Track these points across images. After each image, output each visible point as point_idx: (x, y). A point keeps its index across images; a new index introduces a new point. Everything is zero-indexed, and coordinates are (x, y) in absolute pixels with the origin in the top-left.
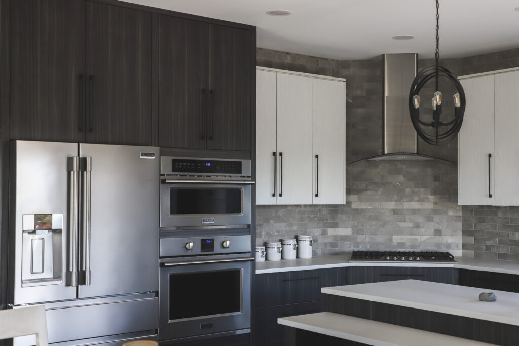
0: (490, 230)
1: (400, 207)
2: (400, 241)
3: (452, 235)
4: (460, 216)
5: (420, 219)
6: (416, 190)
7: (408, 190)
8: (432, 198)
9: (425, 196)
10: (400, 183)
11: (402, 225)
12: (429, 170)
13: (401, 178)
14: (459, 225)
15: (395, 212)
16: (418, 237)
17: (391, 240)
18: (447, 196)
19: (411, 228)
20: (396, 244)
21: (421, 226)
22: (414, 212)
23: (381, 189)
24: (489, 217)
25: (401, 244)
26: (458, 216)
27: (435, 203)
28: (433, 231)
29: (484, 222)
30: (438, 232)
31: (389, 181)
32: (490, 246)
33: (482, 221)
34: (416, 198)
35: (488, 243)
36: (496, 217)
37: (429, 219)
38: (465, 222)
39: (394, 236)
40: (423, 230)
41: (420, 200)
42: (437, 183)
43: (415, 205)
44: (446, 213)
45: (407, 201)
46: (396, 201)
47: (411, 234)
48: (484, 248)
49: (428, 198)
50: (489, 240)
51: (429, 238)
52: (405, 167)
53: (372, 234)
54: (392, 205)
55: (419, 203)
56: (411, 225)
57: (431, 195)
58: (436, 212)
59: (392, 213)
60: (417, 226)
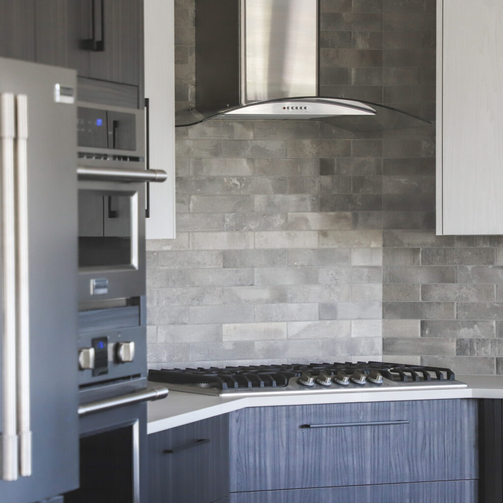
0: (474, 299)
1: (240, 246)
2: (238, 338)
3: (359, 319)
4: (376, 267)
5: (286, 278)
6: (279, 198)
7: (259, 200)
8: (314, 219)
9: (299, 214)
10: (240, 179)
11: (246, 293)
12: (307, 142)
13: (243, 167)
14: (377, 289)
15: (228, 259)
16: (282, 326)
17: (218, 336)
18: (349, 214)
19: (267, 302)
20: (229, 347)
21: (290, 296)
22: (275, 257)
23: (193, 197)
24: (470, 268)
25: (244, 347)
26: (373, 267)
27: (324, 234)
28: (315, 308)
29: (453, 281)
30: (328, 311)
31: (213, 174)
32: (471, 341)
33: (445, 277)
34: (279, 221)
35: (465, 333)
36: (491, 267)
37: (309, 277)
38: (391, 281)
39: (225, 326)
40: (293, 307)
41: (289, 227)
42: (327, 180)
43: (276, 239)
44: (347, 258)
45: (257, 230)
46: (231, 229)
47: (267, 319)
48: (453, 346)
49: (306, 220)
50: (470, 324)
51: (309, 326)
52: (251, 134)
53: (174, 324)
54: (220, 241)
55: (284, 233)
56: (266, 294)
57: (313, 211)
58: (323, 256)
59: (220, 261)
60: (281, 297)
